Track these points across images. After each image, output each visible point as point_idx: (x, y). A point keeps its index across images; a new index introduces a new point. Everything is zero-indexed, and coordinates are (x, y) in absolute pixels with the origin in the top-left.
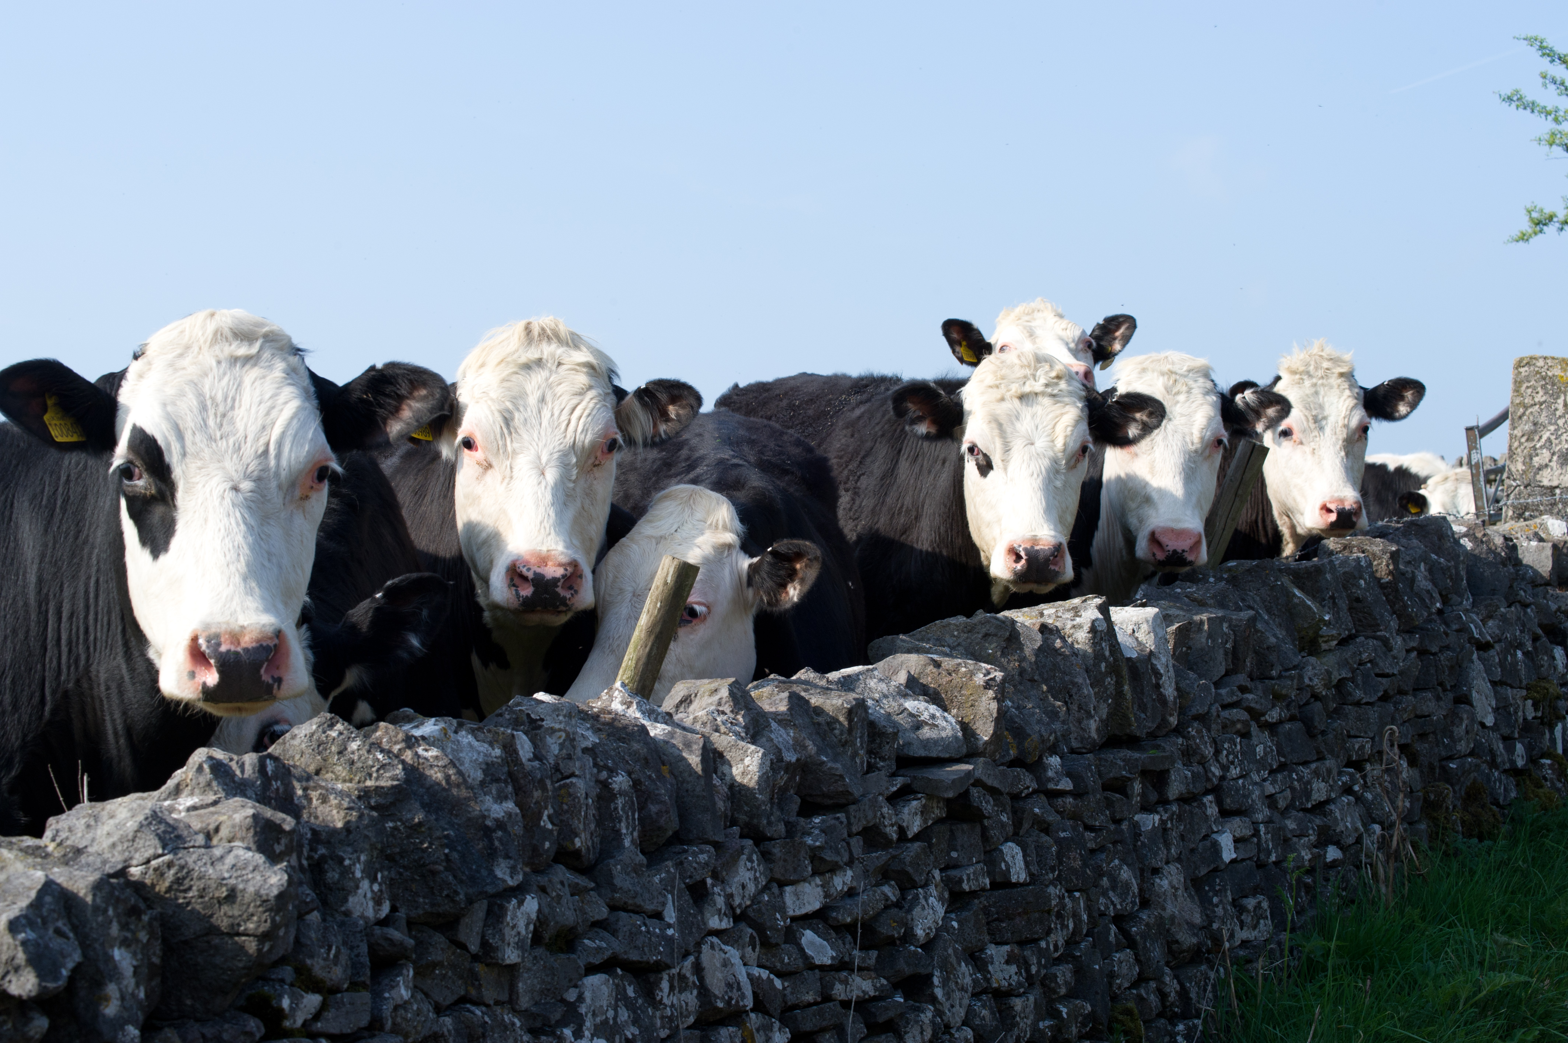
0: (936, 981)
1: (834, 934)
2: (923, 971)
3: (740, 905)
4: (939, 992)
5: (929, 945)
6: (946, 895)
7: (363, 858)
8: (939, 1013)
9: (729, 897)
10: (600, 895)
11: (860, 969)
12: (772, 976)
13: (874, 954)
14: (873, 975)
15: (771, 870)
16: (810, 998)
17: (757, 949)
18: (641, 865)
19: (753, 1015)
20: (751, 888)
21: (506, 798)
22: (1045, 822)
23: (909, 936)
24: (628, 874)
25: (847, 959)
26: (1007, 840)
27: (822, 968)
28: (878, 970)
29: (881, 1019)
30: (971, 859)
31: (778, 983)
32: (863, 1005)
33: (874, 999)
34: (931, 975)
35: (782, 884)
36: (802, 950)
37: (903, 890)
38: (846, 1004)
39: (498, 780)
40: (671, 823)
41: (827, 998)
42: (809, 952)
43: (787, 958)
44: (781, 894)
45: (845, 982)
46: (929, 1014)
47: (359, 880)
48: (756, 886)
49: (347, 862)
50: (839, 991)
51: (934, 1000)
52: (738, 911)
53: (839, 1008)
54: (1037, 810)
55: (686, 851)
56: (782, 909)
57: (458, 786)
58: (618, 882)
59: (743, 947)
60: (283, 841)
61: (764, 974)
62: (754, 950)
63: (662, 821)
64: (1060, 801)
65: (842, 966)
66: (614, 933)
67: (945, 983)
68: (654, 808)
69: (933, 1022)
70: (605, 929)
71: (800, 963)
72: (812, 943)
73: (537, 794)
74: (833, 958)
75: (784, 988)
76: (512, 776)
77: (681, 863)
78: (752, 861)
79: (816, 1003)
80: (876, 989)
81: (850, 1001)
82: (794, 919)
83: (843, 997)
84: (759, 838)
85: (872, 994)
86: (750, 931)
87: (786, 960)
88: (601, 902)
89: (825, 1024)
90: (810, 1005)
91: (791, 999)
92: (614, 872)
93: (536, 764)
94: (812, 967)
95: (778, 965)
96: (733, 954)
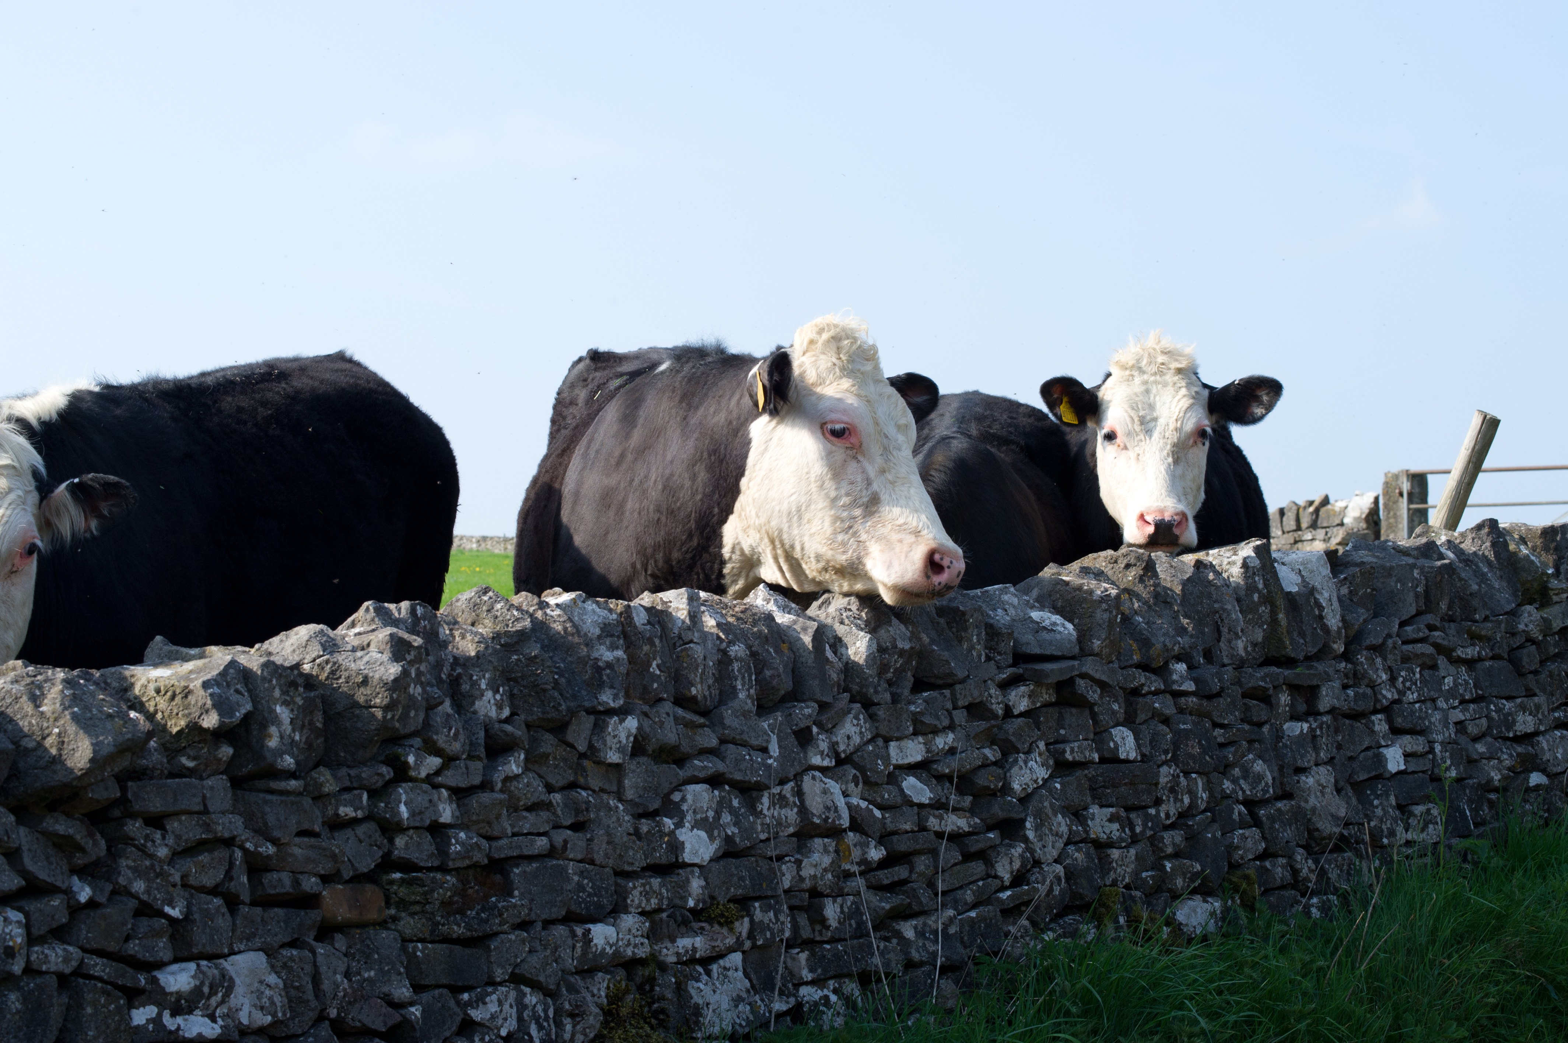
0: (1028, 825)
1: (934, 781)
2: (1015, 816)
3: (844, 751)
4: (1031, 834)
5: (1024, 800)
6: (1051, 762)
7: (487, 676)
8: (1029, 849)
9: (833, 746)
10: (713, 731)
11: (955, 810)
12: (871, 807)
13: (969, 799)
14: (968, 815)
15: (877, 728)
16: (908, 827)
17: (861, 785)
18: (750, 712)
19: (851, 834)
20: (857, 740)
21: (617, 648)
22: (1163, 714)
23: (1007, 789)
24: (737, 717)
25: (944, 800)
26: (1117, 724)
27: (921, 806)
28: (972, 811)
29: (973, 849)
30: (1078, 736)
31: (878, 813)
32: (956, 837)
33: (969, 834)
34: (1023, 821)
35: (887, 740)
36: (902, 790)
37: (1005, 754)
38: (940, 835)
39: (612, 636)
40: (786, 684)
41: (923, 829)
42: (907, 792)
43: (887, 794)
44: (887, 747)
45: (941, 818)
46: (1019, 850)
47: (484, 691)
48: (862, 738)
49: (475, 678)
50: (933, 823)
51: (1026, 840)
52: (843, 755)
53: (933, 837)
54: (1157, 705)
55: (795, 706)
56: (887, 759)
57: (573, 635)
58: (727, 722)
59: (847, 783)
60: (412, 653)
61: (864, 804)
62: (857, 785)
63: (775, 683)
64: (1183, 700)
65: (939, 805)
66: (723, 759)
67: (1037, 828)
68: (768, 673)
69: (1021, 856)
70: (717, 757)
71: (899, 800)
72: (914, 787)
73: (646, 648)
74: (930, 798)
75: (884, 817)
76: (625, 635)
77: (790, 715)
78: (859, 720)
79: (912, 831)
80: (970, 826)
81: (943, 833)
82: (898, 767)
83: (937, 828)
84: (868, 705)
85: (966, 829)
86: (854, 771)
87: (886, 796)
88: (712, 735)
89: (918, 847)
90: (907, 832)
91: (891, 827)
92: (725, 714)
93: (648, 627)
94: (911, 804)
95: (879, 800)
96: (835, 787)
